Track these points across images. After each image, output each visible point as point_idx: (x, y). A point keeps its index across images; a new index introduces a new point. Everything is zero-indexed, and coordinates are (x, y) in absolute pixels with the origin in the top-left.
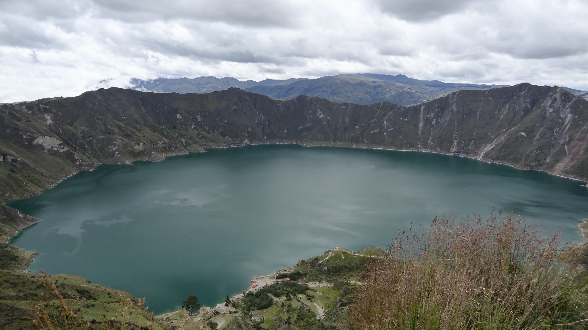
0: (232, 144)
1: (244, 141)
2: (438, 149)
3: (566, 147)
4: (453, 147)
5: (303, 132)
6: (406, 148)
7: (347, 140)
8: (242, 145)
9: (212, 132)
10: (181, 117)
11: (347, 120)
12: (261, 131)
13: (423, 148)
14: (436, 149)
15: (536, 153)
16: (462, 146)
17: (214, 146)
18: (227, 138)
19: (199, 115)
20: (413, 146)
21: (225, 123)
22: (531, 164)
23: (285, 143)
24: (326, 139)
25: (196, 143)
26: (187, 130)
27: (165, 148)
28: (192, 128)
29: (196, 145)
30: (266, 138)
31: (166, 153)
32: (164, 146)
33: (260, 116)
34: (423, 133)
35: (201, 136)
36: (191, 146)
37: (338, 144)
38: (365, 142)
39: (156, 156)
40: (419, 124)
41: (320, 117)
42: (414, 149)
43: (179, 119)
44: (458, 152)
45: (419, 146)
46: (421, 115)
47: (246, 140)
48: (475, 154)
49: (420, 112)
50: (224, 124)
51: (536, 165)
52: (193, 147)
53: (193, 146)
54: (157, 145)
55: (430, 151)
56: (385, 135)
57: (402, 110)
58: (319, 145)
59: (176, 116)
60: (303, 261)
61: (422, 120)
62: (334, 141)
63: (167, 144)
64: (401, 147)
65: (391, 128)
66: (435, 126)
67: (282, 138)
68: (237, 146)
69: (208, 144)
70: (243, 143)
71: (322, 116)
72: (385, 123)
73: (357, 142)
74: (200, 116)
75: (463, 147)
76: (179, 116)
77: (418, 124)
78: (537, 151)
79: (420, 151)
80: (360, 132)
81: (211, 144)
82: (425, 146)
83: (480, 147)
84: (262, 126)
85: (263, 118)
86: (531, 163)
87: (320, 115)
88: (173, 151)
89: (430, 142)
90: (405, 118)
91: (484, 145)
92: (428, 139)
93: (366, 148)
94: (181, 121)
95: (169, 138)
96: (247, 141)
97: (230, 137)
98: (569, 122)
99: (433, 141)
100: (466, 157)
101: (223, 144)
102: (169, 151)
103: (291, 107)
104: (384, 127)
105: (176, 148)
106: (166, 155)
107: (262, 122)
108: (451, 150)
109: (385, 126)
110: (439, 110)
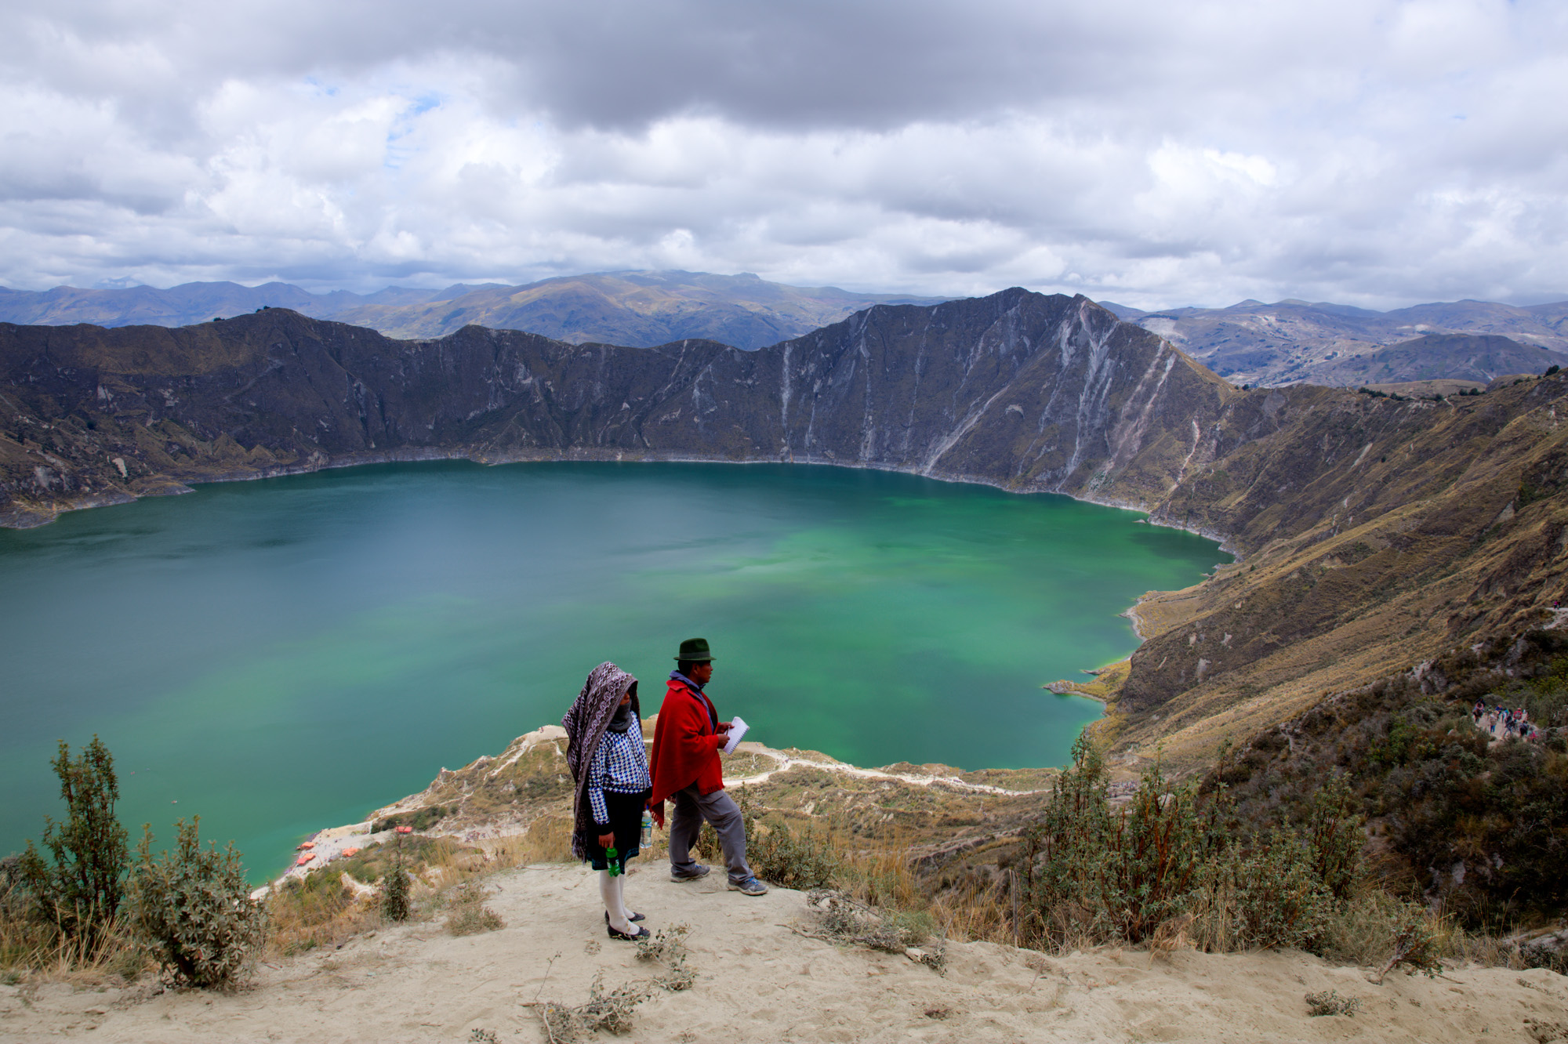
0: (272, 467)
1: (310, 458)
2: (830, 453)
3: (1106, 435)
4: (866, 447)
5: (480, 426)
6: (753, 457)
7: (599, 441)
8: (304, 469)
9: (211, 436)
10: (110, 396)
11: (598, 387)
12: (361, 427)
13: (794, 454)
14: (825, 456)
15: (1046, 453)
16: (885, 444)
17: (219, 475)
18: (258, 451)
19: (168, 387)
20: (769, 448)
21: (252, 409)
22: (1038, 478)
23: (432, 459)
24: (545, 443)
25: (160, 467)
26: (131, 431)
27: (60, 487)
28: (148, 425)
29: (160, 475)
30: (373, 446)
31: (62, 503)
32: (55, 481)
33: (355, 385)
34: (790, 415)
35: (176, 448)
36: (146, 478)
37: (577, 453)
38: (648, 445)
39: (28, 513)
40: (783, 392)
41: (524, 382)
42: (772, 457)
43: (106, 402)
44: (877, 460)
45: (785, 449)
46: (786, 370)
47: (316, 454)
48: (918, 462)
49: (783, 362)
50: (248, 413)
51: (1049, 482)
52: (149, 482)
53: (151, 478)
54: (29, 480)
55: (810, 460)
56: (697, 424)
57: (738, 358)
58: (524, 459)
59: (95, 392)
61: (787, 381)
62: (565, 447)
63: (62, 476)
64: (739, 454)
65: (712, 406)
66: (819, 396)
67: (421, 444)
68: (288, 471)
69: (202, 469)
70: (305, 462)
71: (529, 381)
72: (696, 392)
73: (627, 446)
74: (170, 390)
75: (888, 446)
76: (102, 393)
77: (779, 392)
78: (1048, 447)
79: (786, 461)
80: (633, 419)
81: (209, 470)
82: (798, 448)
83: (927, 445)
84: (362, 412)
85: (363, 390)
86: (1038, 475)
87: (525, 378)
88: (86, 495)
89: (809, 438)
90: (746, 379)
91: (935, 438)
92: (804, 430)
93: (651, 460)
94: (111, 406)
95: (74, 458)
96: (319, 458)
97: (267, 446)
98: (1108, 377)
99: (816, 432)
100: (895, 470)
101: (247, 468)
102: (71, 496)
103: (442, 358)
104: (694, 404)
105: (96, 485)
106: (64, 509)
107: (362, 403)
108: (861, 454)
109: (697, 401)
110: (828, 356)
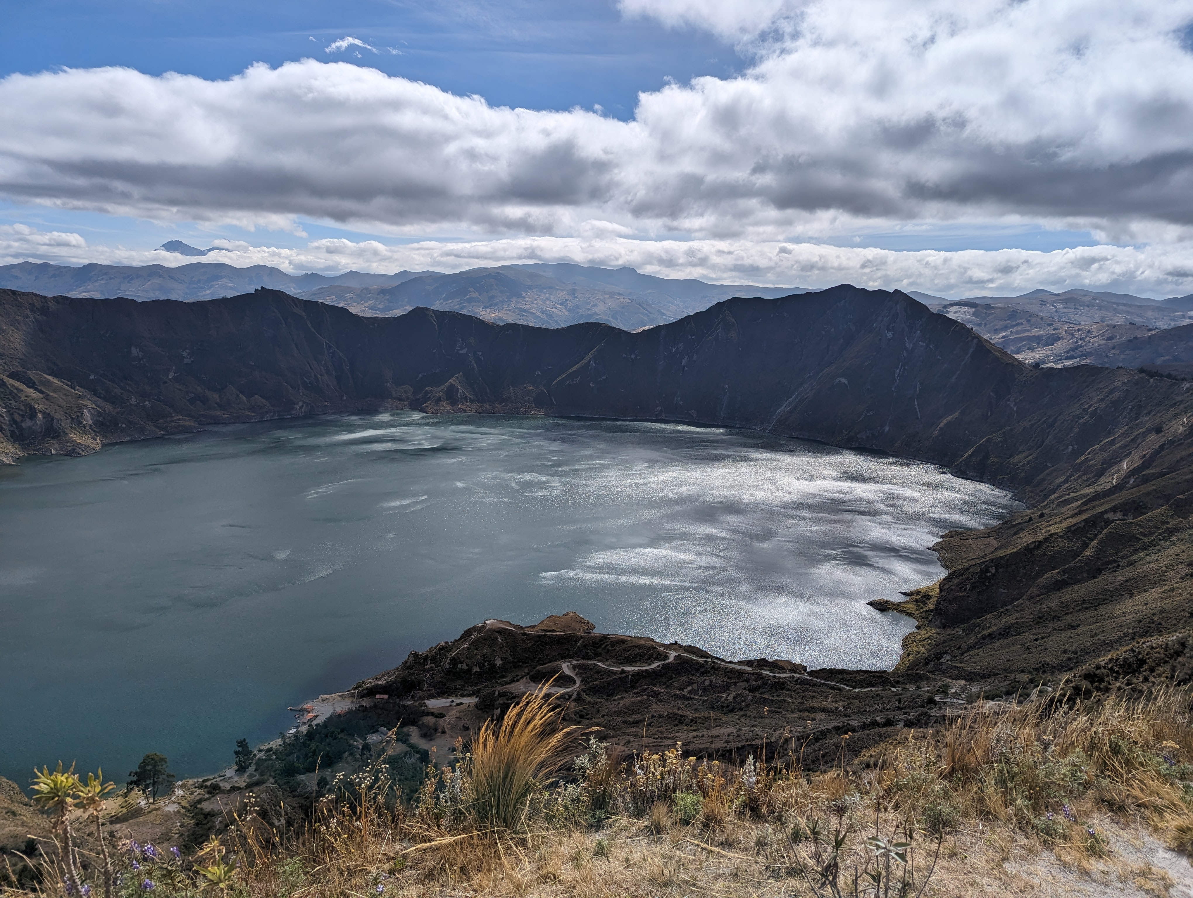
0: (267, 413)
1: (296, 406)
2: (694, 413)
3: (916, 403)
4: (721, 409)
6: (634, 414)
7: (518, 399)
9: (219, 387)
10: (141, 354)
11: (517, 357)
12: (335, 383)
13: (666, 413)
14: (690, 415)
15: (867, 416)
16: (737, 407)
17: (225, 417)
18: (256, 399)
19: (187, 349)
20: (646, 408)
21: (251, 367)
25: (180, 411)
26: (157, 382)
28: (170, 377)
29: (180, 417)
31: (104, 436)
32: (100, 419)
33: (331, 351)
34: (665, 383)
35: (192, 396)
36: (169, 419)
37: (501, 408)
38: (555, 403)
39: (80, 444)
40: (658, 365)
42: (649, 414)
43: (138, 358)
44: (729, 419)
45: (659, 408)
46: (661, 348)
47: (301, 403)
48: (762, 421)
49: (659, 341)
50: (248, 370)
51: (868, 439)
52: (172, 422)
53: (174, 419)
54: (79, 419)
56: (592, 389)
57: (625, 338)
59: (129, 351)
60: (416, 656)
61: (662, 357)
64: (625, 411)
65: (603, 374)
66: (686, 369)
68: (280, 416)
69: (211, 413)
70: (292, 409)
71: (464, 351)
72: (592, 364)
73: (538, 403)
77: (655, 365)
78: (868, 411)
80: (544, 382)
81: (218, 413)
82: (668, 408)
83: (770, 407)
84: (336, 372)
85: (337, 355)
86: (859, 433)
88: (122, 430)
89: (679, 401)
90: (630, 354)
92: (674, 395)
94: (142, 362)
95: (112, 402)
97: (263, 397)
98: (919, 357)
99: (683, 397)
101: (247, 413)
102: (111, 431)
104: (590, 373)
106: (106, 441)
107: (336, 365)
108: (717, 414)
109: (593, 370)
